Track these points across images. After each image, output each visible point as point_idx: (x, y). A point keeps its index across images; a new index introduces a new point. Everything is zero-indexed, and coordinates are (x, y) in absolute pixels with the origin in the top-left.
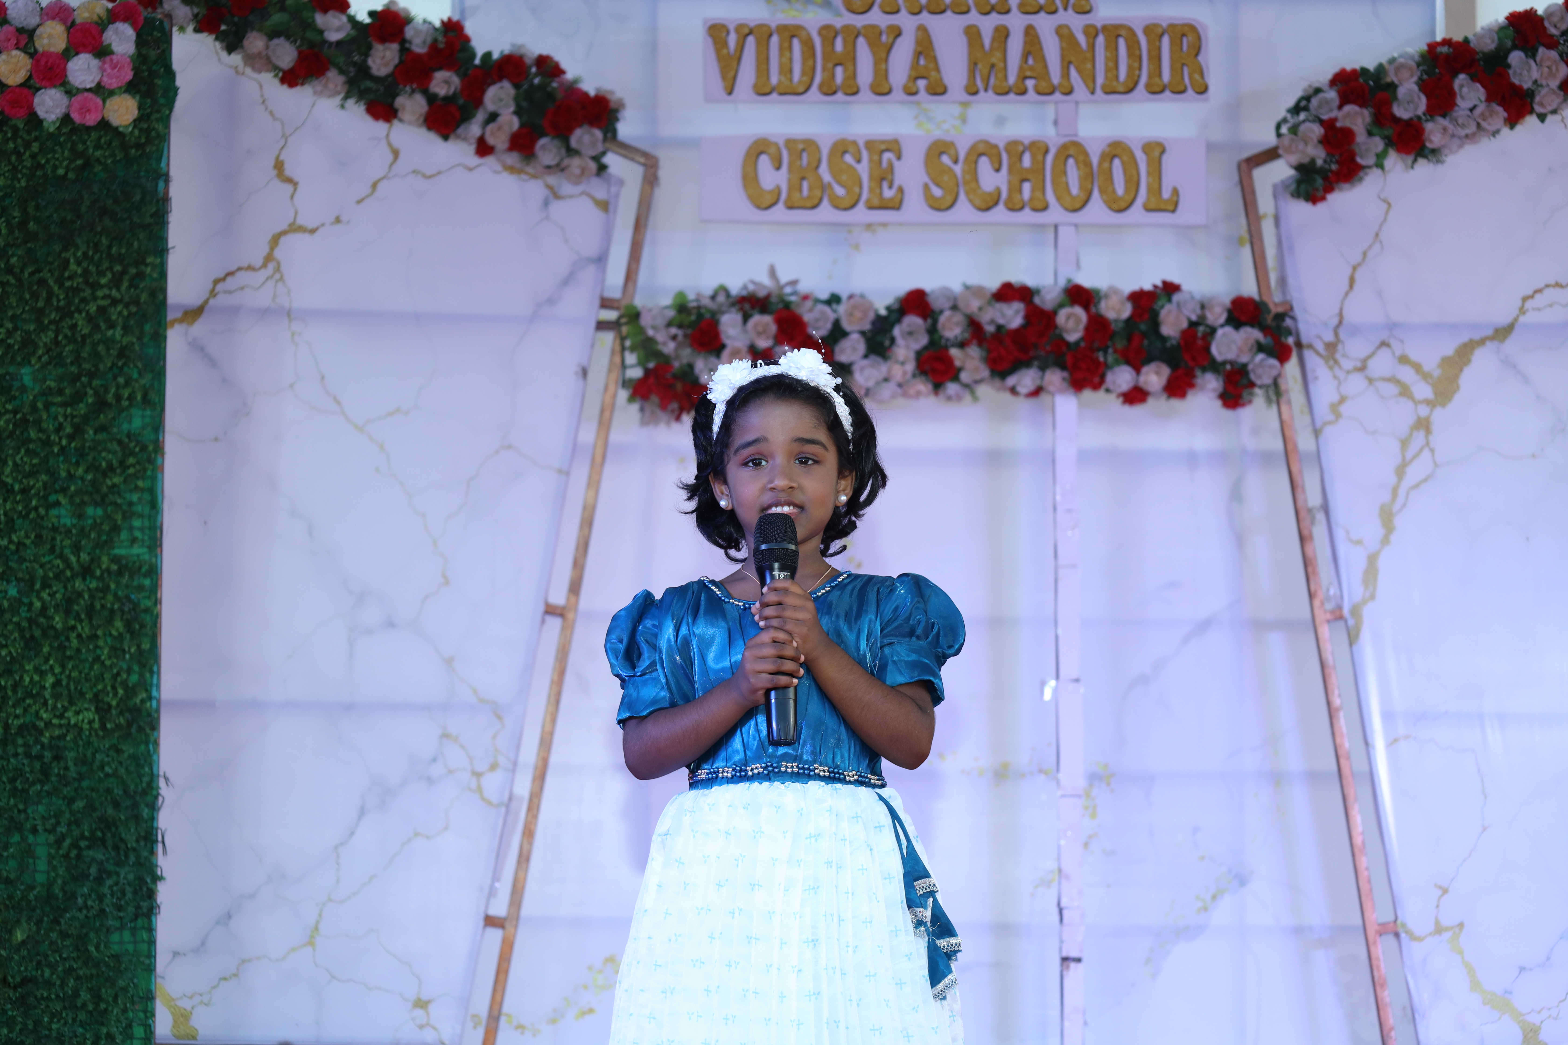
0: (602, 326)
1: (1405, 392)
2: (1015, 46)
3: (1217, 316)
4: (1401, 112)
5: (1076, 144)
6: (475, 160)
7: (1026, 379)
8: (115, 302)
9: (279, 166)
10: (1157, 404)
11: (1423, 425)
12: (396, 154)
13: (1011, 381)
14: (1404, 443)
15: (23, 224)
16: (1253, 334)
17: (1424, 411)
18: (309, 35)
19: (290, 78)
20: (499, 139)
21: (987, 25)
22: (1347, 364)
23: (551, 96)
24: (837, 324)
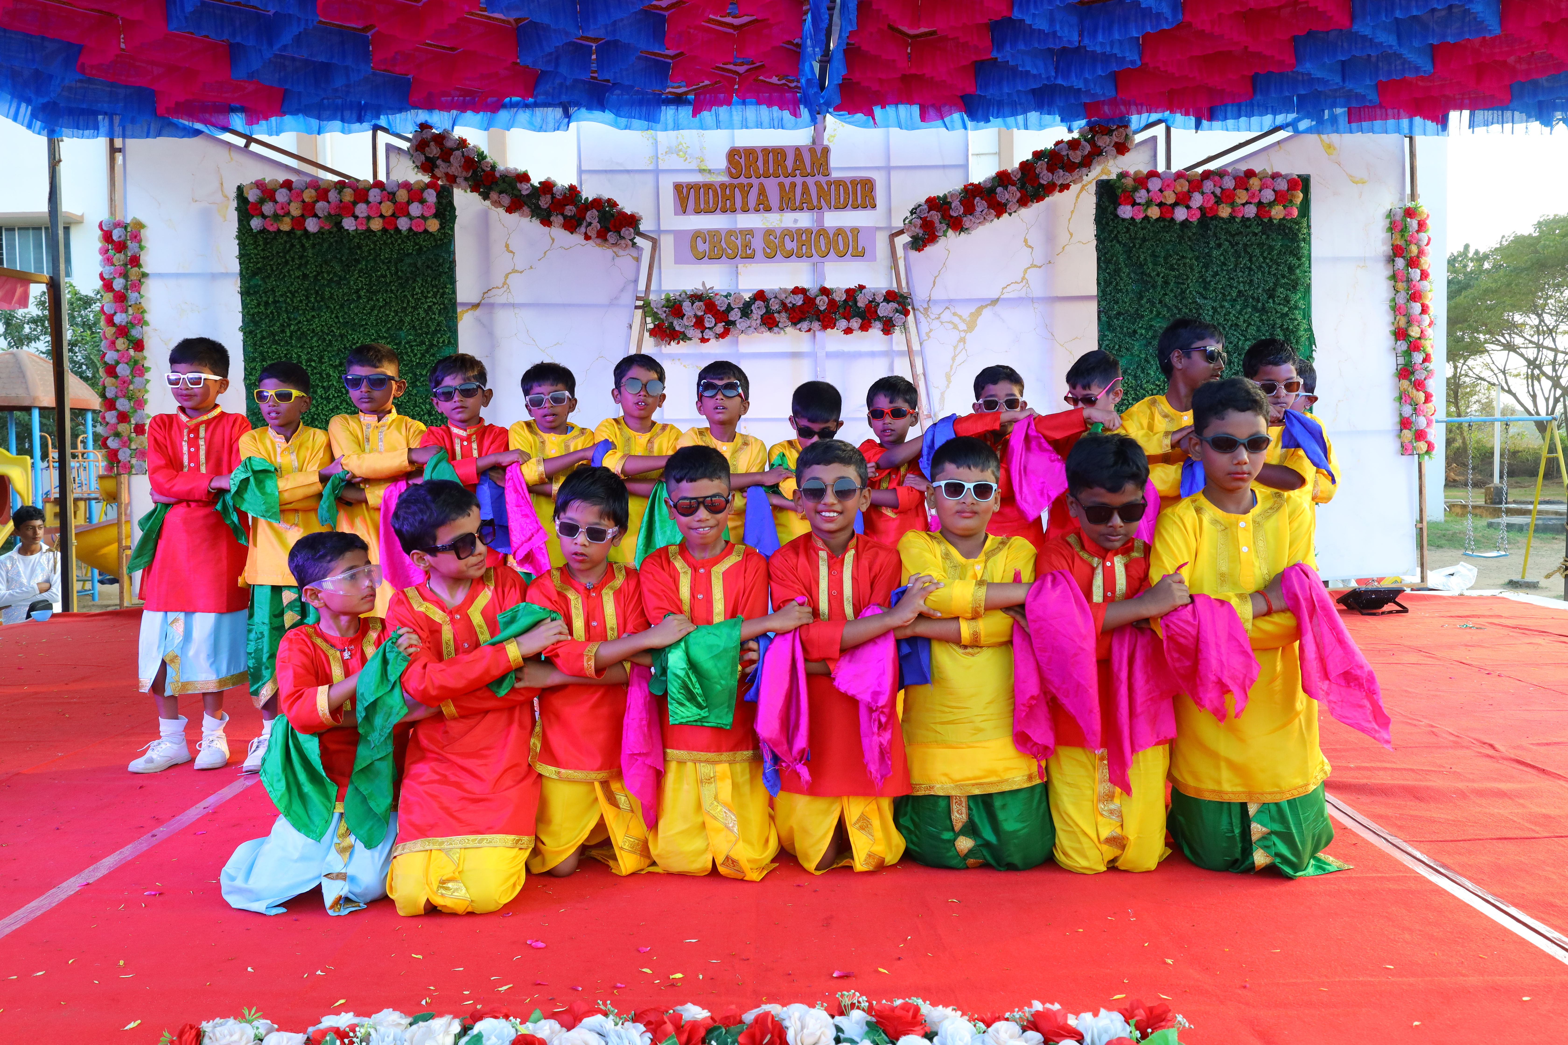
0: (637, 307)
1: (955, 327)
2: (799, 190)
3: (880, 299)
4: (954, 214)
5: (824, 230)
6: (585, 242)
7: (805, 325)
8: (434, 304)
9: (507, 246)
10: (857, 333)
11: (963, 340)
12: (553, 240)
13: (799, 326)
14: (955, 348)
15: (396, 273)
16: (893, 305)
17: (963, 334)
18: (515, 192)
19: (509, 210)
20: (592, 233)
21: (787, 182)
22: (933, 316)
23: (613, 215)
24: (729, 304)
